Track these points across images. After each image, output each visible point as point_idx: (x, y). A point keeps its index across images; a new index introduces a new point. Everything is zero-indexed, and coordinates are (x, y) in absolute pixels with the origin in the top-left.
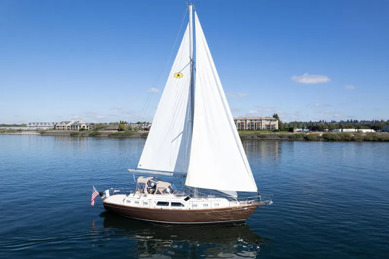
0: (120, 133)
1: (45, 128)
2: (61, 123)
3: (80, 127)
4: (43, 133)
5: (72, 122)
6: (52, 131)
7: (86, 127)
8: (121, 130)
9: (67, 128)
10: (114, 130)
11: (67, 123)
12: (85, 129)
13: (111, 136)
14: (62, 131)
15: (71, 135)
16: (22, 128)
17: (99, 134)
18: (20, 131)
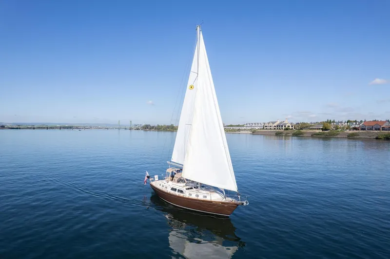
0: (324, 133)
1: (257, 128)
2: (269, 123)
3: (285, 126)
4: (254, 132)
5: (278, 123)
6: (261, 131)
7: (291, 126)
8: (326, 129)
9: (273, 128)
10: (318, 129)
11: (273, 123)
12: (289, 129)
13: (314, 136)
14: (269, 130)
15: (276, 134)
16: (241, 128)
17: (302, 133)
18: (239, 130)
